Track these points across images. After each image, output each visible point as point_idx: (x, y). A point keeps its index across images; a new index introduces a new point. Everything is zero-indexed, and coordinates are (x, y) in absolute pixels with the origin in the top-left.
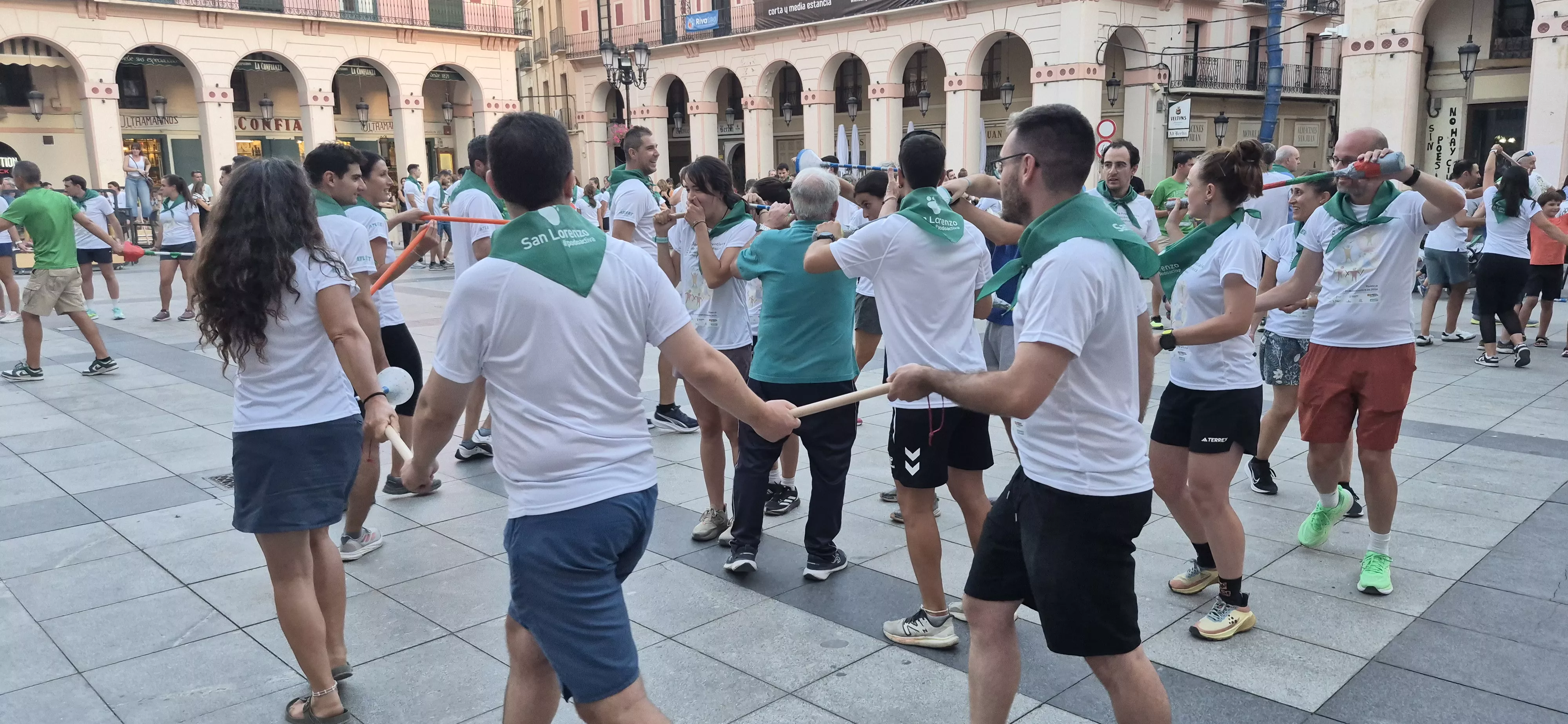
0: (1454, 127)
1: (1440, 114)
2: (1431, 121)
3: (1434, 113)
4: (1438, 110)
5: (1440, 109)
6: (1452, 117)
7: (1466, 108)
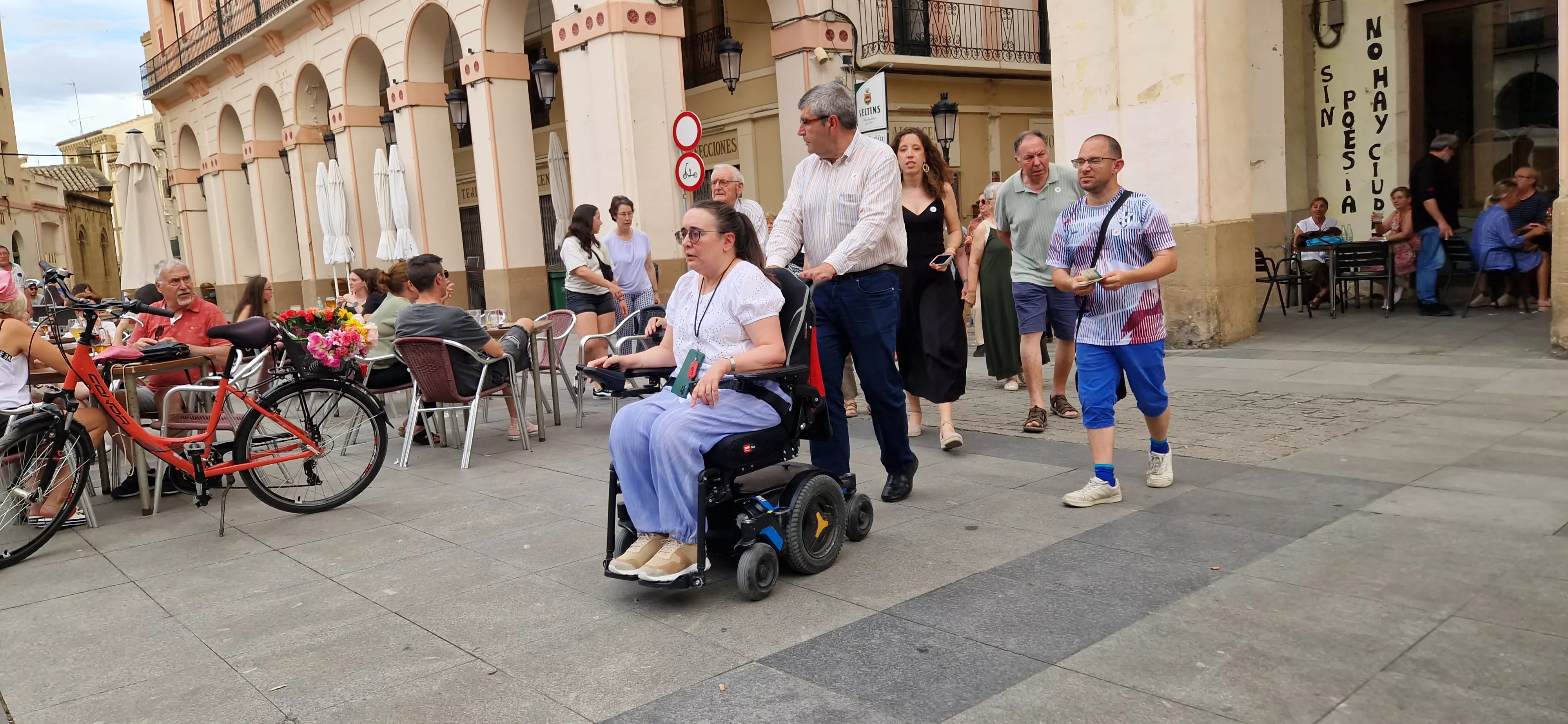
0: (1379, 64)
1: (1345, 37)
2: (1323, 57)
3: (1328, 36)
4: (1337, 27)
5: (1342, 24)
6: (1373, 40)
7: (1405, 12)
